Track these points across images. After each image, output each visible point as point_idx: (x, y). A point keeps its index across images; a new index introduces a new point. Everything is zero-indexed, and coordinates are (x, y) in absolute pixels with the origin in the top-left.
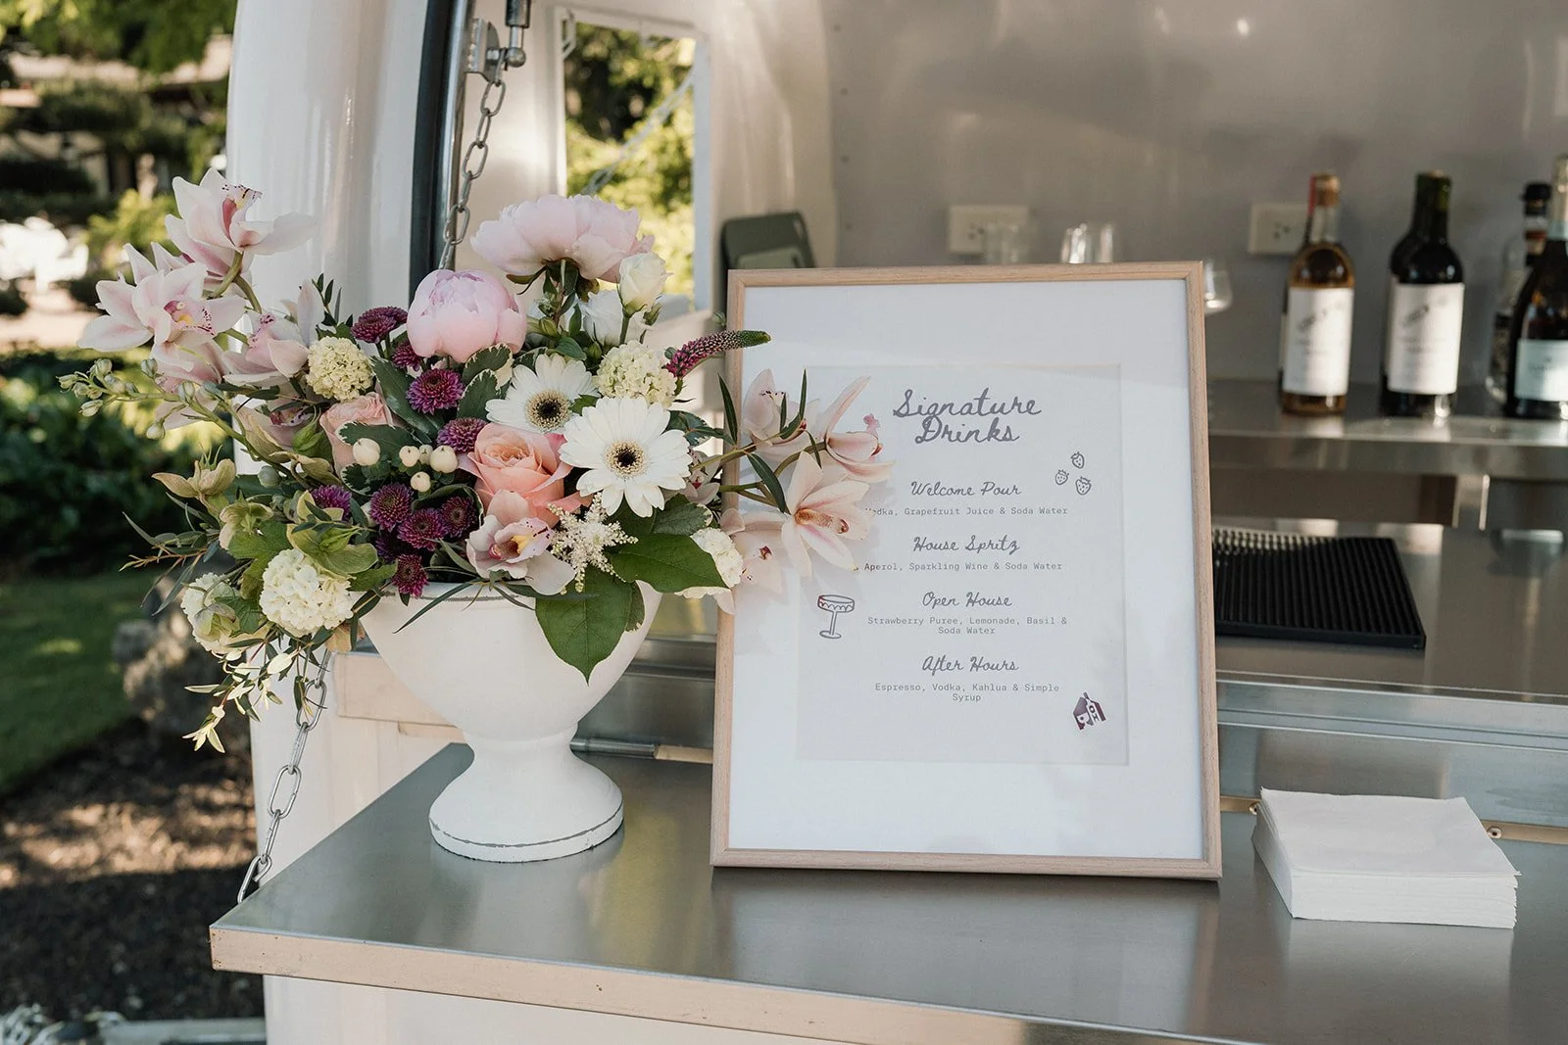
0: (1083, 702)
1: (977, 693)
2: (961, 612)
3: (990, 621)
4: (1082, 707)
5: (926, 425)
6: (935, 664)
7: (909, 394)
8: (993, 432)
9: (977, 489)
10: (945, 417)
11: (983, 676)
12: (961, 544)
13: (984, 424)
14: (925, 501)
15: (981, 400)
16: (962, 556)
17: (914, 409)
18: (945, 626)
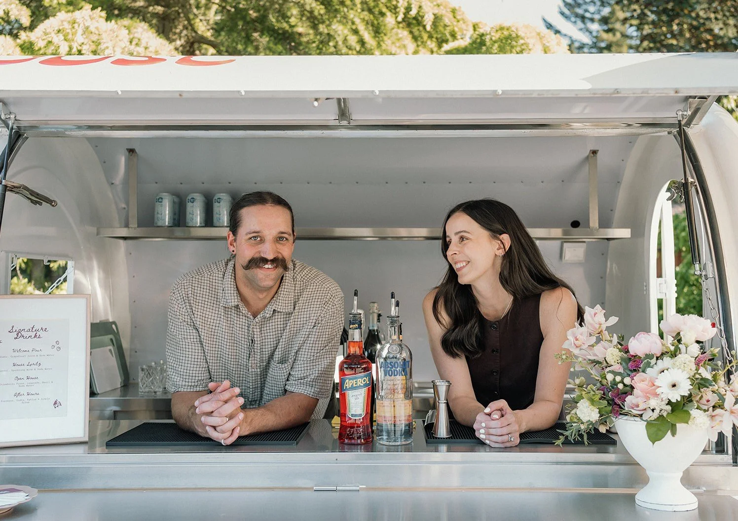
0: (56, 402)
1: (28, 401)
2: (26, 381)
3: (32, 383)
4: (55, 403)
5: (17, 335)
6: (17, 395)
7: (13, 327)
8: (35, 336)
9: (30, 351)
10: (23, 333)
11: (30, 397)
12: (26, 364)
13: (33, 334)
14: (16, 354)
15: (32, 328)
16: (26, 367)
17: (14, 331)
18: (21, 385)
